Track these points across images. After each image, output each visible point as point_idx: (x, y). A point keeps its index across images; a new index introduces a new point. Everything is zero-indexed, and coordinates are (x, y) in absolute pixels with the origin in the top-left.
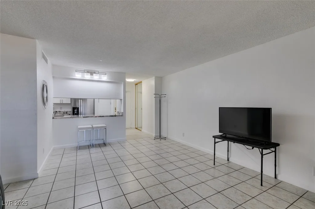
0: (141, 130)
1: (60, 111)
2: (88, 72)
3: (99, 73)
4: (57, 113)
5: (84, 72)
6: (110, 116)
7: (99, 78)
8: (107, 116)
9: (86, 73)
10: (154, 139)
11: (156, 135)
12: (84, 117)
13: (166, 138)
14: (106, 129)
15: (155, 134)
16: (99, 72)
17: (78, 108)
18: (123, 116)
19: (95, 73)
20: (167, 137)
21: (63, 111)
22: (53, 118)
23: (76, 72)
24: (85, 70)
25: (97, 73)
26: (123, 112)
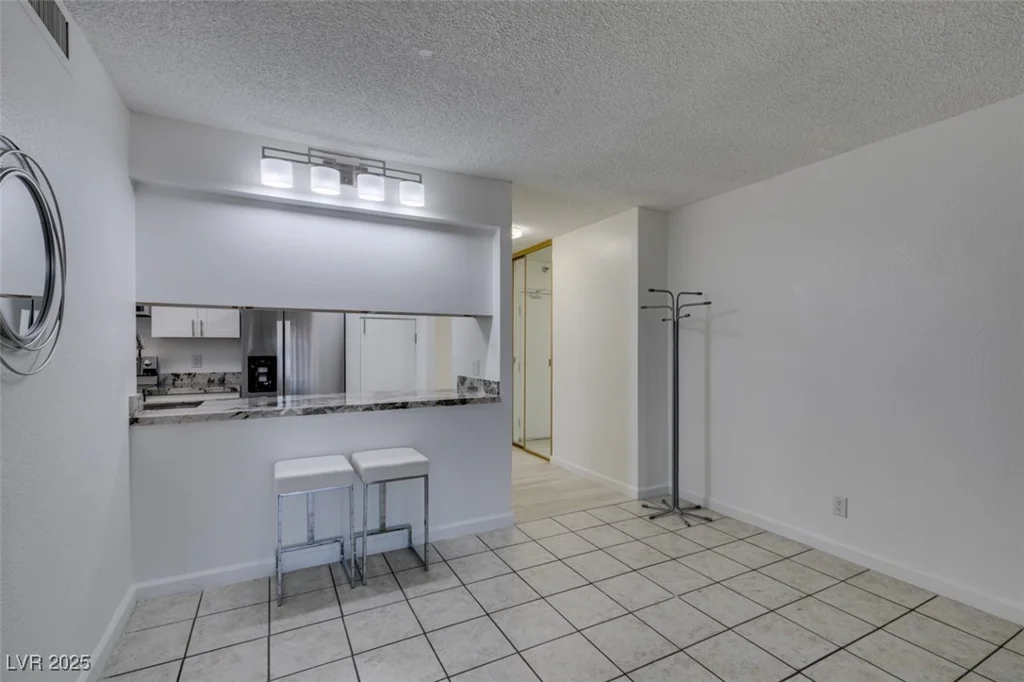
0: (547, 455)
1: (193, 371)
2: (328, 163)
3: (384, 170)
4: (178, 382)
5: (309, 162)
6: (440, 403)
7: (388, 202)
8: (424, 404)
9: (316, 165)
10: (652, 518)
11: (644, 489)
12: (307, 412)
13: (698, 507)
14: (426, 477)
15: (639, 485)
16: (384, 168)
17: (274, 359)
18: (499, 400)
19: (364, 170)
20: (706, 500)
21: (204, 375)
22: (134, 421)
23: (264, 162)
24: (312, 153)
25: (370, 170)
26: (498, 383)
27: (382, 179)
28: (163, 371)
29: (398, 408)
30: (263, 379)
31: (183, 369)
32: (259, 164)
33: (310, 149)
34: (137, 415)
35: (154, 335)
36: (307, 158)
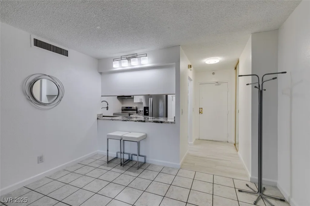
2: (127, 59)
3: (137, 56)
5: (121, 60)
6: (154, 122)
7: (139, 64)
8: (150, 121)
10: (240, 191)
17: (148, 108)
18: (174, 123)
22: (98, 119)
23: (114, 62)
24: (122, 57)
26: (175, 117)
27: (137, 59)
28: (139, 110)
29: (142, 122)
30: (147, 112)
32: (112, 63)
33: (121, 56)
34: (99, 118)
35: (134, 102)
36: (121, 58)
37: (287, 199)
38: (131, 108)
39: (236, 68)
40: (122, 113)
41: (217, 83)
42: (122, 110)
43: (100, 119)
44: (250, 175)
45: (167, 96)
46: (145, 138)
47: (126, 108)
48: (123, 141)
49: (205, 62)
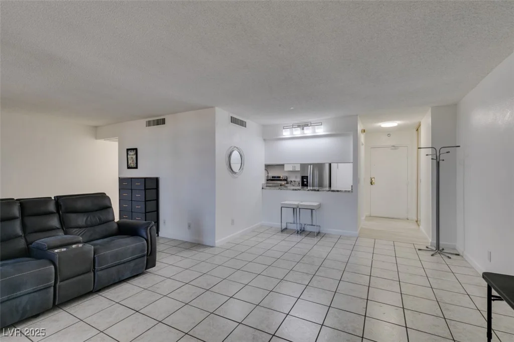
0: (420, 225)
1: (295, 180)
2: (299, 126)
5: (293, 128)
9: (295, 128)
12: (293, 190)
13: (458, 254)
15: (432, 239)
17: (307, 177)
18: (352, 192)
19: (307, 125)
21: (297, 181)
22: (263, 188)
23: (284, 130)
25: (310, 125)
26: (352, 186)
27: (311, 127)
28: (289, 180)
30: (305, 183)
31: (293, 180)
32: (282, 131)
33: (293, 124)
35: (285, 170)
36: (293, 126)
37: (461, 254)
38: (280, 177)
39: (417, 130)
40: (267, 183)
41: (394, 146)
42: (267, 180)
43: (265, 189)
44: (430, 240)
45: (330, 165)
46: (319, 206)
47: (273, 177)
48: (295, 210)
49: (380, 126)
